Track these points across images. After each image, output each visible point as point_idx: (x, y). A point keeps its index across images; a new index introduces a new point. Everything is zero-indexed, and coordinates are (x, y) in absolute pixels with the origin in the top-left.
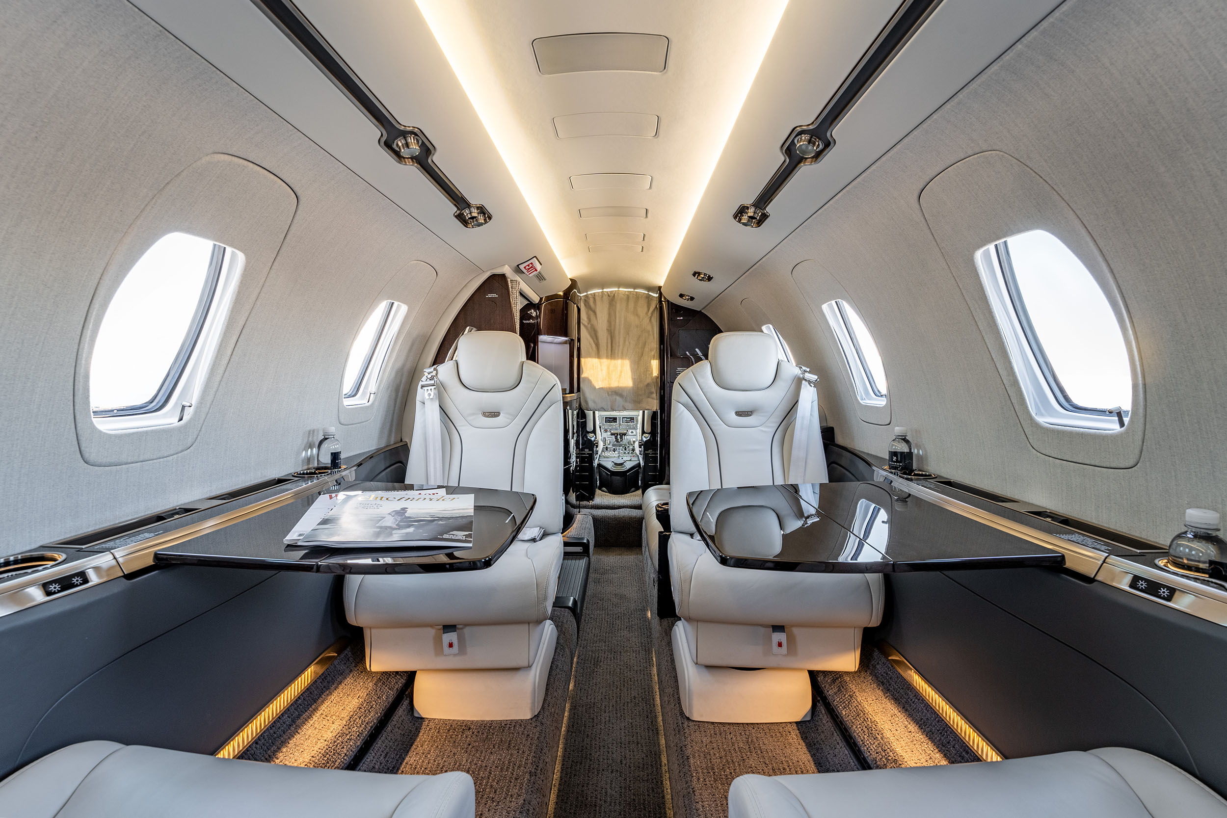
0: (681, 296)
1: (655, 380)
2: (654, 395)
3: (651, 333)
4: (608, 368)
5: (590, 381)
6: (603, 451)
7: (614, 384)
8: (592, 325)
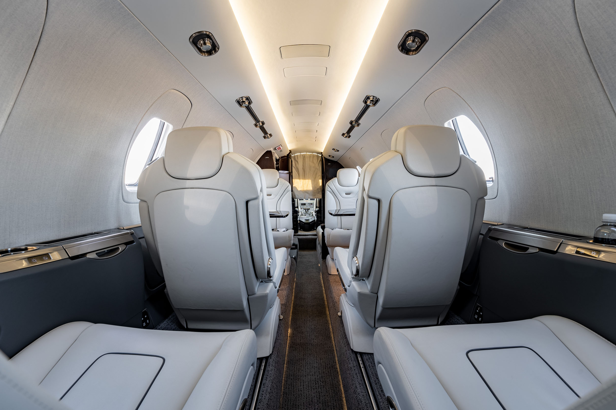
0: (329, 156)
1: (320, 187)
2: (320, 193)
3: (319, 169)
4: (303, 183)
5: (296, 188)
6: (301, 215)
7: (305, 189)
8: (297, 167)
